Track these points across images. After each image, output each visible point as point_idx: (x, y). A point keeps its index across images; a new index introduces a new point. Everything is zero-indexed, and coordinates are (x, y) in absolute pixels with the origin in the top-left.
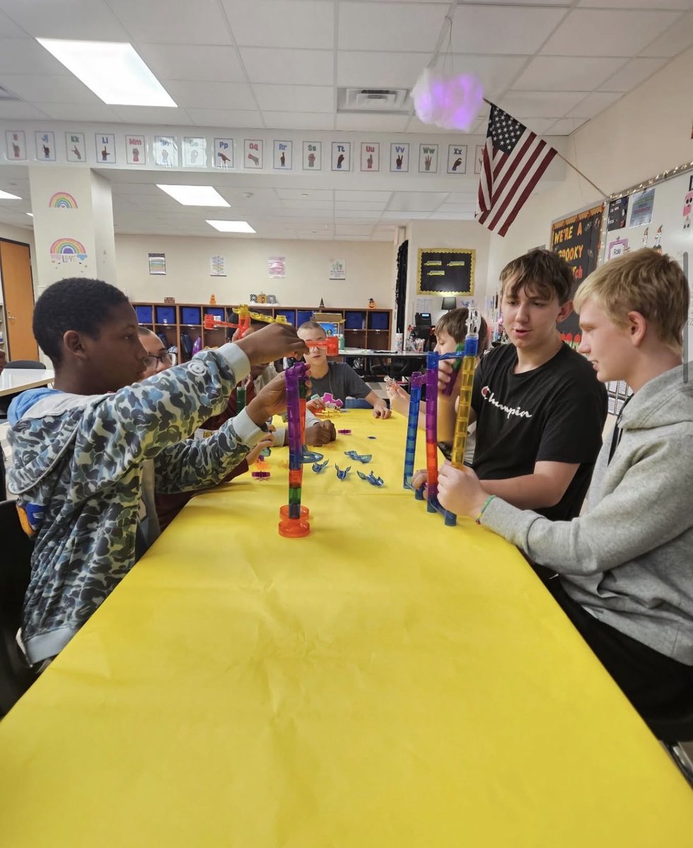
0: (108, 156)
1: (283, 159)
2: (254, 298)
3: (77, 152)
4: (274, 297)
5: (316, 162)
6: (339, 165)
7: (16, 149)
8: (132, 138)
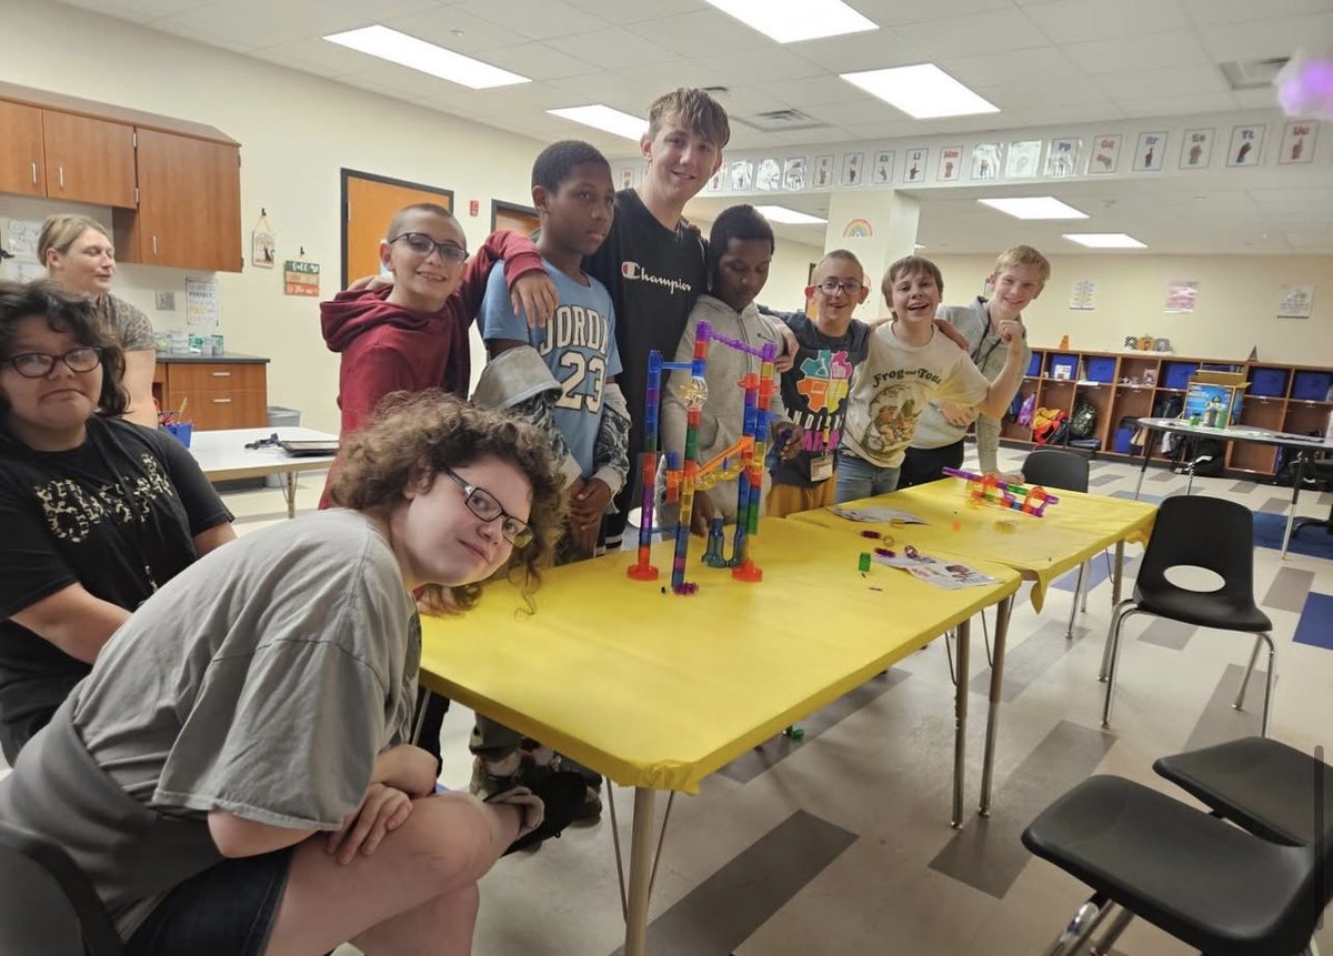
0: (917, 174)
1: (1149, 158)
2: (1131, 342)
3: (883, 173)
4: (1167, 342)
5: (1202, 158)
6: (1241, 158)
7: (823, 175)
8: (948, 150)
